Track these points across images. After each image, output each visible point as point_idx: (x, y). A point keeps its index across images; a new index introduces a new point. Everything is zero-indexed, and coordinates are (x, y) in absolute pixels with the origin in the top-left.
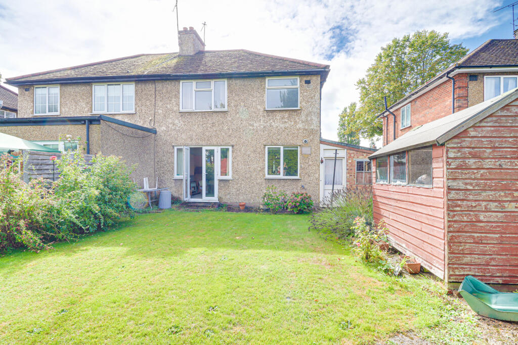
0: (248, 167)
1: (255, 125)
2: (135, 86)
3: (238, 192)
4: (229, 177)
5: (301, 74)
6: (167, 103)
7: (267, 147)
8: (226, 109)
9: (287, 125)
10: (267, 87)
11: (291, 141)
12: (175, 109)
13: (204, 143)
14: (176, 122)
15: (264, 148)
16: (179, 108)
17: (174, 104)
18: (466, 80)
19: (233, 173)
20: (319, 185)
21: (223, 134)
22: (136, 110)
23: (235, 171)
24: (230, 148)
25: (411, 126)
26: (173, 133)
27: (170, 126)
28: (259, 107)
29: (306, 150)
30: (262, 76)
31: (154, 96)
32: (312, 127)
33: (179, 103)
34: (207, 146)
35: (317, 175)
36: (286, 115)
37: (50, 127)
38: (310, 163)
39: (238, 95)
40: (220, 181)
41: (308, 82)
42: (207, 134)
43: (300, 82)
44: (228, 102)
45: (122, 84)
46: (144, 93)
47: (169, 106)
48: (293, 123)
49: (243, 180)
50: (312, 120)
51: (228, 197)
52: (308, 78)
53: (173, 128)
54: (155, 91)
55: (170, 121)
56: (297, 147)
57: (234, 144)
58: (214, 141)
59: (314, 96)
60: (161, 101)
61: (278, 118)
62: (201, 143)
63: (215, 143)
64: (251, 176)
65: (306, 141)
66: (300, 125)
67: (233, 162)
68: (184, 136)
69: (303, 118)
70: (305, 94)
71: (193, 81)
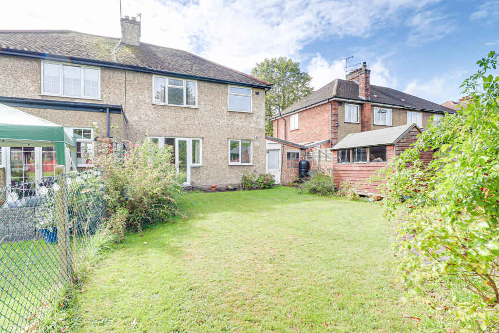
0: (215, 156)
1: (221, 122)
2: (101, 72)
3: (207, 177)
4: (200, 164)
5: (254, 87)
6: (139, 95)
7: (229, 140)
8: (196, 106)
9: (244, 124)
10: (229, 92)
11: (247, 137)
12: (148, 101)
13: (177, 134)
14: (149, 113)
15: (228, 141)
16: (152, 100)
17: (147, 95)
18: (337, 104)
19: (203, 161)
20: (265, 169)
21: (195, 128)
22: (102, 96)
23: (205, 159)
24: (201, 140)
25: (299, 129)
26: (146, 124)
27: (143, 116)
28: (223, 108)
29: (257, 143)
30: (225, 84)
31: (124, 86)
32: (261, 127)
33: (152, 95)
34: (180, 137)
35: (264, 162)
36: (243, 116)
37: (54, 111)
38: (260, 153)
39: (207, 96)
40: (192, 168)
41: (257, 93)
42: (180, 126)
43: (253, 92)
44: (198, 101)
45: (83, 67)
46: (112, 80)
47: (141, 98)
48: (248, 123)
49: (212, 167)
50: (260, 121)
51: (199, 181)
52: (258, 91)
53: (145, 118)
54: (126, 80)
55: (143, 112)
56: (251, 141)
57: (203, 136)
58: (186, 133)
59: (262, 104)
60: (132, 91)
61: (238, 118)
62: (174, 134)
63: (187, 135)
64: (218, 163)
65: (257, 137)
66: (253, 125)
67: (203, 152)
68: (157, 127)
69: (255, 119)
70: (256, 102)
71: (166, 77)
